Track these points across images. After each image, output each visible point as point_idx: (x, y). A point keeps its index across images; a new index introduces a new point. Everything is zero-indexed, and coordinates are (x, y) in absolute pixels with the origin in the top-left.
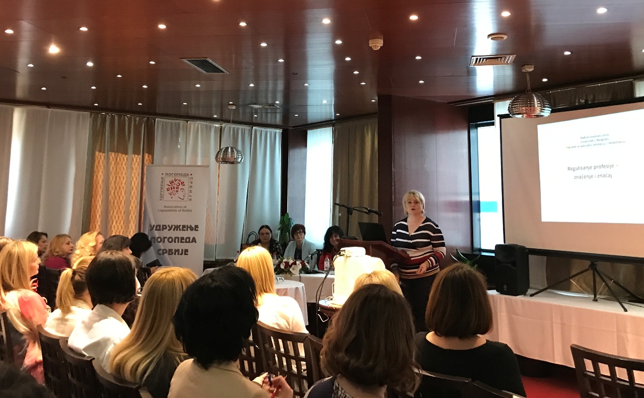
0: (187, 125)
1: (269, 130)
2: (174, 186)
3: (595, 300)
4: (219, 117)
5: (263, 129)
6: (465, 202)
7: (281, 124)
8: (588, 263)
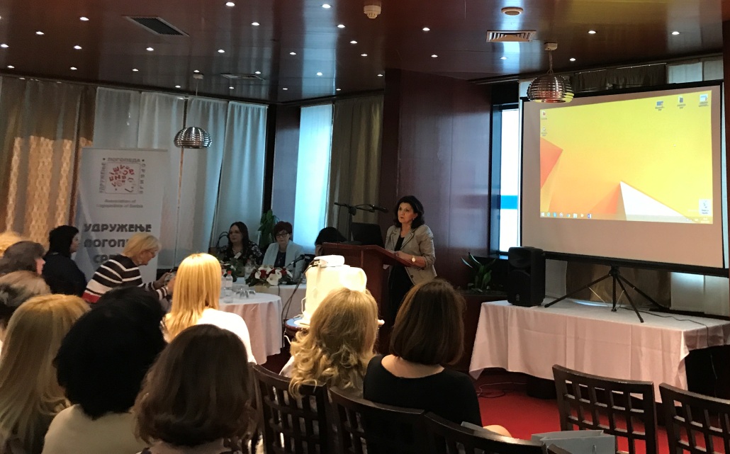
0: (140, 97)
1: (251, 106)
2: (120, 175)
3: (614, 310)
4: (184, 88)
5: (244, 105)
6: (483, 197)
7: (267, 99)
8: (609, 268)
